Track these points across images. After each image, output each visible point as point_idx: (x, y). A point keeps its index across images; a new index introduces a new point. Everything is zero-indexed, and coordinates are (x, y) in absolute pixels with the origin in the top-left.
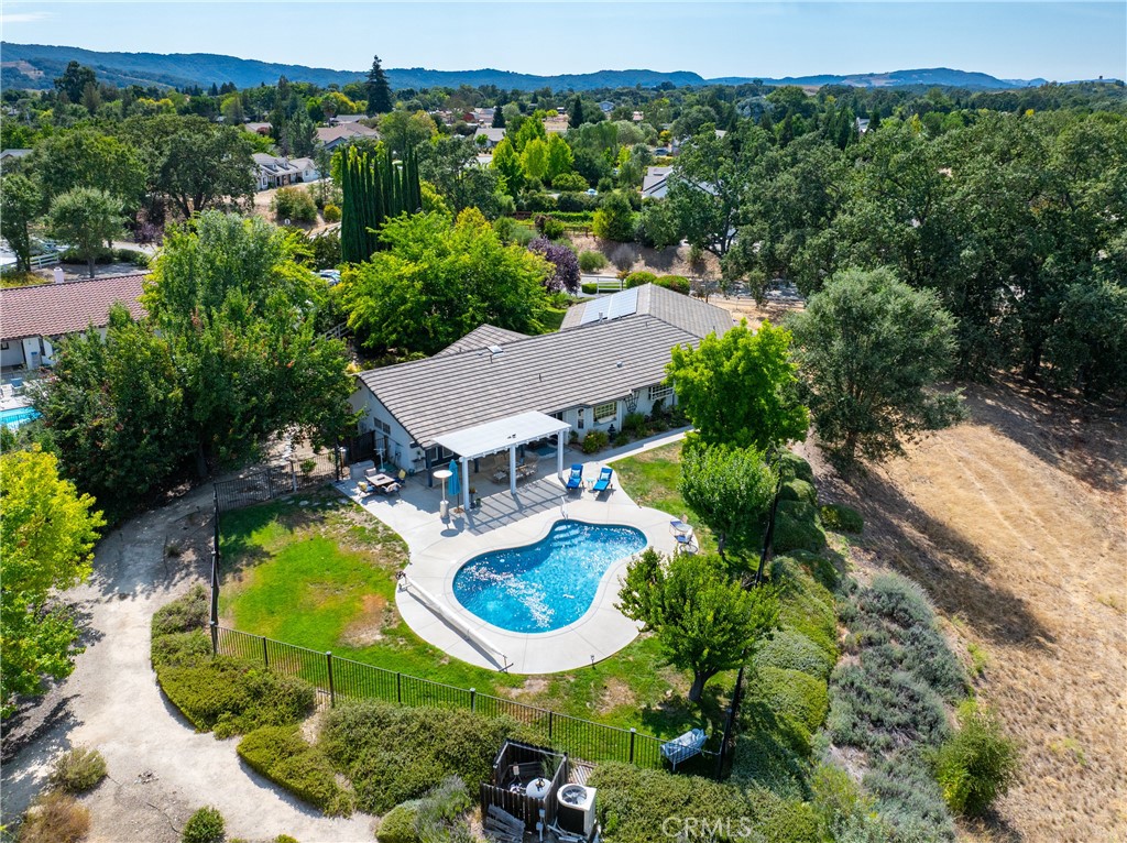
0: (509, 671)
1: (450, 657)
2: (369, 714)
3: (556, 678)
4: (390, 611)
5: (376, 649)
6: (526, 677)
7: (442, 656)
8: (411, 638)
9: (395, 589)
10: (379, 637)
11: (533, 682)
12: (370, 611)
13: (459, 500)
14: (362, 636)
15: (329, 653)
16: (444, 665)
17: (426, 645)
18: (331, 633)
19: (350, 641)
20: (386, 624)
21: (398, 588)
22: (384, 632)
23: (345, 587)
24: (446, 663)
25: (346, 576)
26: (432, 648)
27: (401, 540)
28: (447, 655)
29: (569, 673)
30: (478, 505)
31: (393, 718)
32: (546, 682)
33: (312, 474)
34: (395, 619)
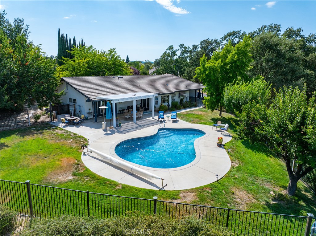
0: (166, 189)
1: (122, 185)
2: (61, 229)
3: (200, 190)
4: (78, 164)
5: (69, 184)
6: (179, 192)
7: (116, 184)
8: (93, 177)
9: (81, 154)
10: (71, 178)
11: (185, 194)
12: (65, 165)
13: (111, 124)
14: (60, 178)
15: (28, 181)
16: (118, 189)
17: (104, 179)
18: (38, 177)
19: (51, 181)
20: (75, 170)
21: (83, 154)
22: (74, 175)
23: (51, 156)
24: (120, 188)
25: (51, 151)
26: (108, 180)
27: (83, 138)
28: (119, 184)
29: (206, 187)
30: (120, 126)
31: (84, 231)
32: (193, 194)
33: (39, 121)
34: (82, 168)
